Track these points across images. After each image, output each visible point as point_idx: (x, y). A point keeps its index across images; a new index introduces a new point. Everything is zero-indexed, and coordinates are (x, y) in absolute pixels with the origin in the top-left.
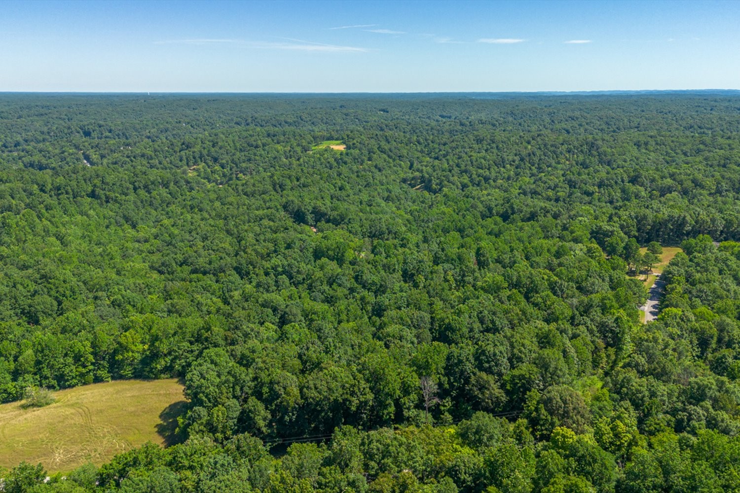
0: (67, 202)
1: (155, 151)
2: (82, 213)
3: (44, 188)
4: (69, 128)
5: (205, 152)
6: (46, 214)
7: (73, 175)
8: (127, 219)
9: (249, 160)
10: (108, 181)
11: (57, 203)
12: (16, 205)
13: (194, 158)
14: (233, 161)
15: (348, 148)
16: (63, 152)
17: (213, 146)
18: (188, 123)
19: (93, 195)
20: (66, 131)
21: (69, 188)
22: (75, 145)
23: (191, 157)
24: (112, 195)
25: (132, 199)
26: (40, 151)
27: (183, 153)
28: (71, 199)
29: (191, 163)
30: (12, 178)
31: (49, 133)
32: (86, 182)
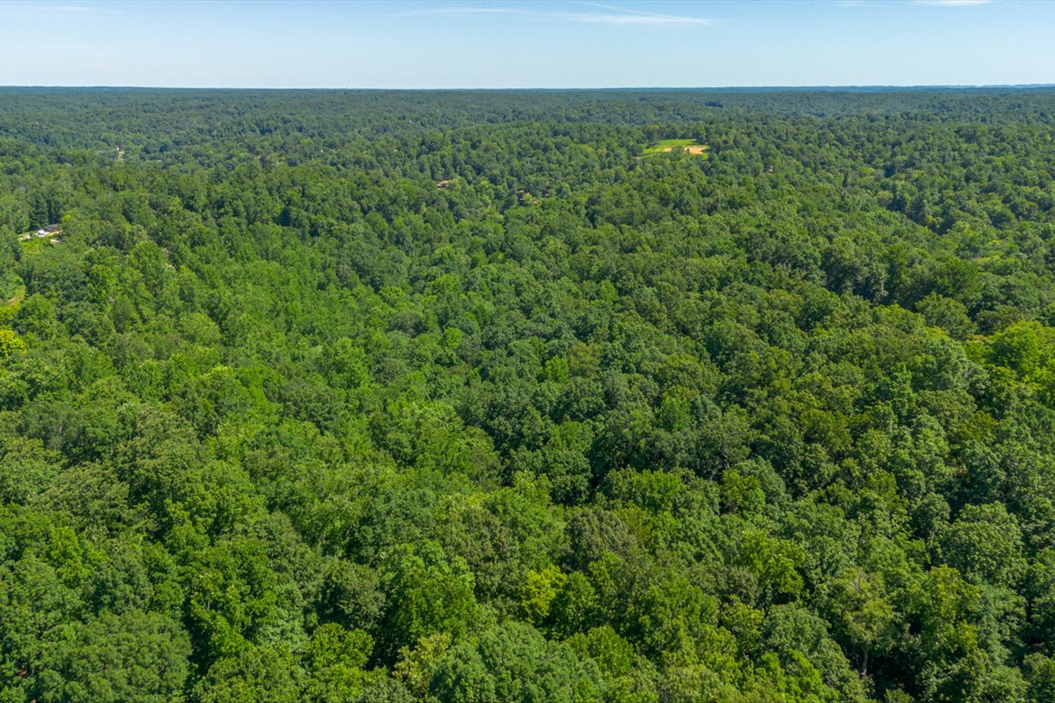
0: (235, 230)
1: (378, 154)
2: (266, 255)
3: (192, 202)
4: (240, 124)
5: (462, 157)
6: (189, 254)
7: (247, 180)
8: (361, 271)
9: (541, 170)
10: (313, 192)
11: (215, 232)
12: (132, 234)
13: (444, 166)
14: (512, 172)
15: (716, 148)
16: (230, 157)
17: (474, 146)
18: (417, 119)
19: (284, 219)
20: (235, 128)
21: (239, 202)
22: (249, 147)
23: (439, 165)
24: (321, 220)
25: (362, 230)
26: (196, 156)
27: (424, 158)
28: (244, 227)
29: (439, 174)
30: (134, 182)
31: (210, 131)
32: (271, 194)
